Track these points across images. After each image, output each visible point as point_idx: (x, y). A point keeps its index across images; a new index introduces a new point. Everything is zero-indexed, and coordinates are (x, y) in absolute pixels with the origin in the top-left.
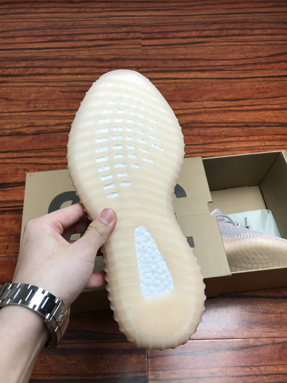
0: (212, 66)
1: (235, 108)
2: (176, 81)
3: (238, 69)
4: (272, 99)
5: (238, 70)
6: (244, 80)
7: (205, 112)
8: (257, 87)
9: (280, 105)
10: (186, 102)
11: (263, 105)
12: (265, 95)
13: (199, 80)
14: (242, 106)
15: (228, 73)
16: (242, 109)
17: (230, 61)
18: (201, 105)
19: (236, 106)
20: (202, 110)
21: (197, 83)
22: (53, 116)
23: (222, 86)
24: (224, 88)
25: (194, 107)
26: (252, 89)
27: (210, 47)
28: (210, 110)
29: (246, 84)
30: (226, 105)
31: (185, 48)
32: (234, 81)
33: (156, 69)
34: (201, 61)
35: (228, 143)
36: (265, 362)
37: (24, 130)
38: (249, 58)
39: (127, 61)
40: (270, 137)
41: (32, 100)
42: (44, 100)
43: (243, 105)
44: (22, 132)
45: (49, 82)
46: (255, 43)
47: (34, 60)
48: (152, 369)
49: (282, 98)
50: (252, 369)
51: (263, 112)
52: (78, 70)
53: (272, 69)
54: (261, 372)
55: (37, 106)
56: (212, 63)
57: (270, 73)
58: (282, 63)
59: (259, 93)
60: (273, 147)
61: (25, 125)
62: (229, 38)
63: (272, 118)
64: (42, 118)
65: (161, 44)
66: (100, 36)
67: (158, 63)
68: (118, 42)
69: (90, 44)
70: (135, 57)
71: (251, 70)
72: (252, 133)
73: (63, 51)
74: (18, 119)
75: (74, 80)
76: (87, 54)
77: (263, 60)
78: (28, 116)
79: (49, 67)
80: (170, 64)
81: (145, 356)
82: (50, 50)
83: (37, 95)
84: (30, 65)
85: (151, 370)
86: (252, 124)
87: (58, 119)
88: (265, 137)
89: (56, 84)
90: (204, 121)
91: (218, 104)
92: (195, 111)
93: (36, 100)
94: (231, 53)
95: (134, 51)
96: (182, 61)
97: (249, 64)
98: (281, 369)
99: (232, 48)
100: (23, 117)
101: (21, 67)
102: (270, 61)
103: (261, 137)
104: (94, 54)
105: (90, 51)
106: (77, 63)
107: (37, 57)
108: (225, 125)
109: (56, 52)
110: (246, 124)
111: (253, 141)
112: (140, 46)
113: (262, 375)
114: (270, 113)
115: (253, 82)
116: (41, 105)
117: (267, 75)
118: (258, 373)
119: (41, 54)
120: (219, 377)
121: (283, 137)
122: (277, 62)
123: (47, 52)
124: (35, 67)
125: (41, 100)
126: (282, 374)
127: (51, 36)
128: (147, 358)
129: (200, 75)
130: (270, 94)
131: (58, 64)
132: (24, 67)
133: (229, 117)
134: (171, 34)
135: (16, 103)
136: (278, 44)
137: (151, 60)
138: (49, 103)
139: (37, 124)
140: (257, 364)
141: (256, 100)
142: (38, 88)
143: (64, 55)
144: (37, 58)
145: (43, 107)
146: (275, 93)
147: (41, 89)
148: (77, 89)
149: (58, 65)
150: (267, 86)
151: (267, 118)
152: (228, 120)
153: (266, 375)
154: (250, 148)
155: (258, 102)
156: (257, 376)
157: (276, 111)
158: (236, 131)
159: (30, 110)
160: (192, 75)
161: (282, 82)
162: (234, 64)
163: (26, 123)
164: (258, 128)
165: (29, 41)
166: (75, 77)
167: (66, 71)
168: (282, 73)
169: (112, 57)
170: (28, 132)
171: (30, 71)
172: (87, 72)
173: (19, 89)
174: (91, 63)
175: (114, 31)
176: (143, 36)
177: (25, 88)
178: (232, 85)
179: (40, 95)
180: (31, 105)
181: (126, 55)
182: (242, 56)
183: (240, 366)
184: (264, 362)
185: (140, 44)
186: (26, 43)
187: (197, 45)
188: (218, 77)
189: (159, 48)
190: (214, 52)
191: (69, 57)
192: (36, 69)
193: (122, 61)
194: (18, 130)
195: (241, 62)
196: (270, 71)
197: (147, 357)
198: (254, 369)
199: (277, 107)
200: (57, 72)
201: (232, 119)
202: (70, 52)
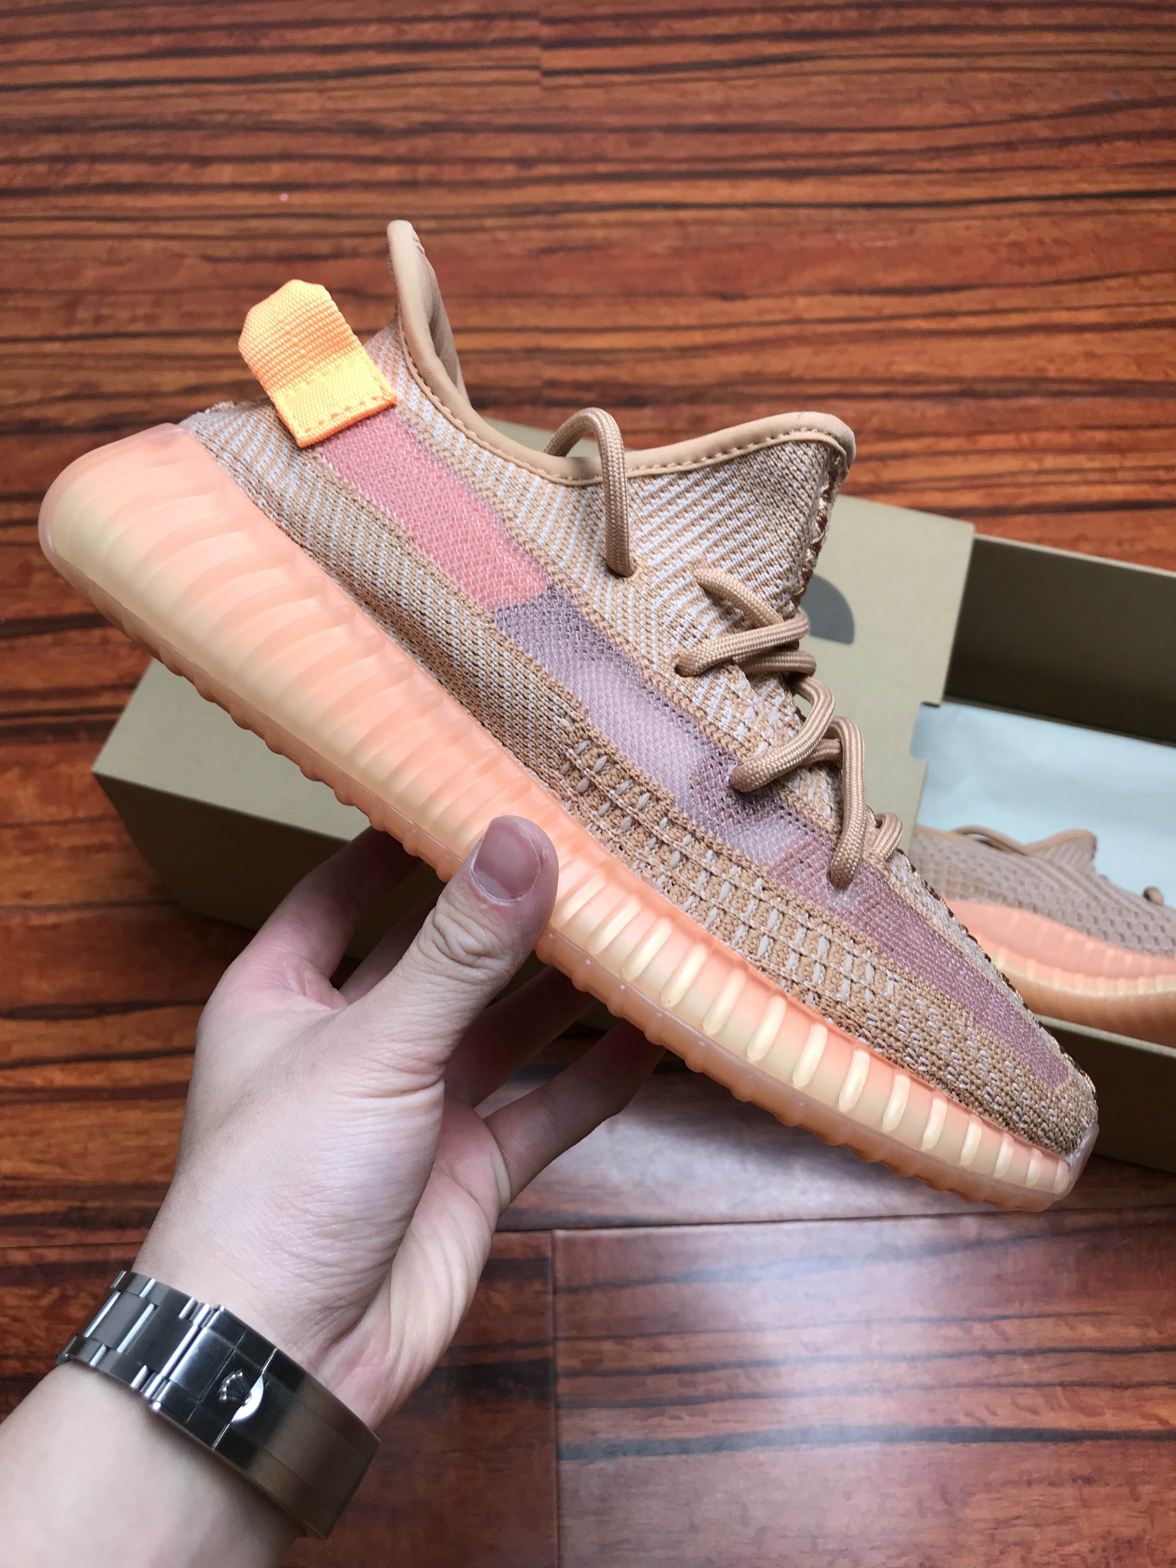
0: (831, 155)
1: (923, 324)
2: (682, 214)
3: (936, 165)
4: (1075, 287)
5: (938, 171)
6: (962, 212)
7: (801, 340)
8: (1012, 237)
9: (1105, 311)
10: (724, 297)
11: (1035, 310)
12: (1048, 272)
13: (775, 212)
14: (952, 314)
15: (897, 184)
16: (953, 324)
17: (904, 135)
18: (785, 311)
19: (926, 316)
20: (789, 330)
21: (770, 223)
22: (175, 358)
23: (874, 234)
24: (880, 244)
25: (755, 319)
26: (992, 249)
27: (823, 79)
28: (822, 329)
29: (967, 228)
30: (887, 311)
31: (721, 80)
32: (921, 213)
33: (602, 168)
34: (787, 136)
35: (892, 463)
36: (1022, 1304)
37: (53, 412)
38: (983, 119)
39: (481, 137)
40: (1065, 438)
41: (87, 292)
42: (135, 292)
43: (956, 308)
44: (47, 420)
45: (157, 219)
46: (1009, 62)
47: (95, 130)
48: (574, 1333)
49: (1113, 283)
50: (969, 1331)
51: (1035, 340)
52: (276, 171)
53: (1076, 166)
54: (1007, 1339)
55: (110, 317)
56: (831, 142)
57: (1068, 183)
58: (1119, 144)
59: (1021, 264)
60: (1074, 478)
61: (60, 392)
62: (904, 40)
63: (1072, 360)
64: (128, 363)
65: (623, 64)
66: (372, 33)
67: (609, 145)
68: (445, 57)
69: (325, 63)
70: (513, 119)
71: (994, 170)
72: (990, 423)
73: (212, 94)
74: (28, 367)
75: (262, 211)
76: (316, 106)
77: (1041, 130)
78: (70, 355)
79: (155, 160)
80: (659, 145)
81: (546, 1284)
82: (161, 89)
83: (108, 271)
84: (74, 150)
85: (567, 1339)
86: (992, 387)
87: (197, 369)
88: (1042, 437)
89: (184, 228)
90: (795, 374)
91: (854, 305)
92: (760, 333)
93: (103, 291)
94: (909, 101)
95: (510, 95)
96: (706, 136)
97: (983, 147)
98: (1088, 1332)
99: (914, 81)
100: (48, 361)
101: (42, 159)
102: (1071, 132)
103: (1025, 438)
104: (345, 105)
105: (329, 94)
106: (273, 143)
107: (108, 116)
108: (880, 389)
109: (186, 95)
110: (964, 386)
111: (994, 452)
112: (534, 75)
113: (1011, 1353)
114: (1063, 343)
115: (999, 218)
116: (124, 314)
117: (1056, 189)
118: (993, 1345)
119: (124, 107)
120: (841, 1359)
121: (1116, 436)
122: (1098, 139)
123: (146, 98)
124: (95, 158)
125: (127, 293)
126: (1090, 1350)
127: (164, 30)
128: (555, 1292)
129: (781, 191)
130: (1067, 267)
131: (195, 144)
132: (53, 159)
133: (897, 358)
134: (663, 23)
135: (21, 303)
136: (1104, 68)
137: (578, 129)
138: (157, 304)
139: (108, 388)
140: (990, 1312)
141: (1010, 291)
142: (109, 243)
143: (220, 111)
144: (103, 122)
145: (134, 319)
146: (1087, 264)
147: (126, 248)
148: (274, 247)
149: (194, 149)
150: (1056, 233)
151: (1051, 361)
152: (894, 369)
153: (1028, 1354)
154: (978, 482)
155: (1018, 299)
156: (990, 1355)
157: (1088, 336)
158: (923, 415)
159: (76, 330)
160: (749, 191)
161: (1115, 218)
162: (924, 144)
163: (59, 385)
164: (1015, 403)
165: (71, 54)
166: (263, 200)
167: (226, 173)
168: (1116, 182)
169: (418, 117)
170: (70, 421)
171: (78, 173)
172: (313, 180)
173: (29, 245)
174: (334, 145)
175: (427, 12)
176: (547, 31)
177: (57, 242)
178: (911, 232)
179: (119, 270)
180: (82, 313)
181: (478, 113)
182: (957, 114)
183: (922, 1320)
184: (1017, 1304)
185: (533, 63)
186: (62, 62)
187: (771, 69)
188: (855, 199)
189: (613, 84)
190: (839, 98)
191: (239, 119)
192: (101, 167)
193: (458, 137)
194: (30, 413)
195: (952, 138)
196: (1070, 176)
197: (550, 1288)
198: (978, 1329)
199: (1093, 317)
200: (190, 181)
201: (908, 367)
202: (243, 98)
